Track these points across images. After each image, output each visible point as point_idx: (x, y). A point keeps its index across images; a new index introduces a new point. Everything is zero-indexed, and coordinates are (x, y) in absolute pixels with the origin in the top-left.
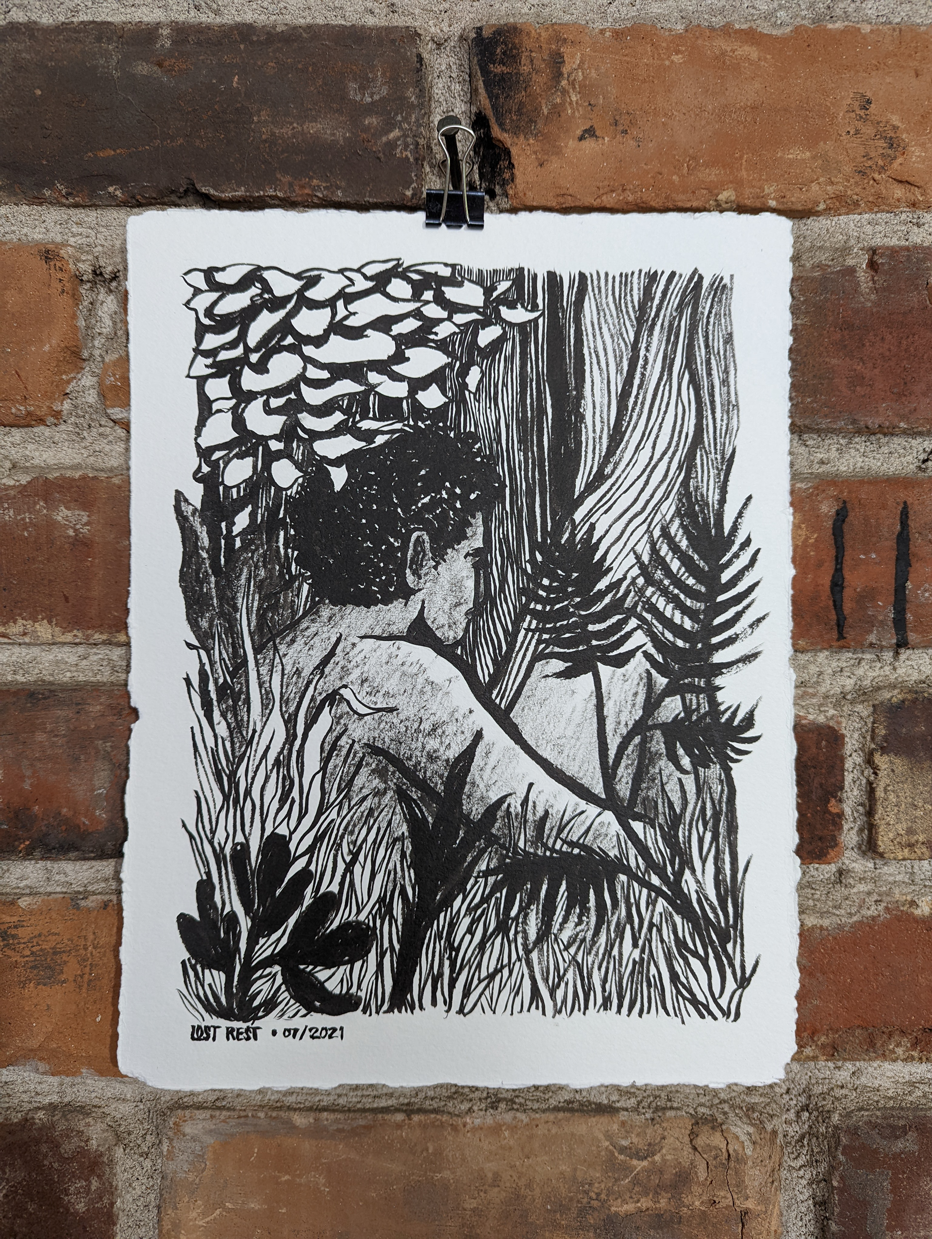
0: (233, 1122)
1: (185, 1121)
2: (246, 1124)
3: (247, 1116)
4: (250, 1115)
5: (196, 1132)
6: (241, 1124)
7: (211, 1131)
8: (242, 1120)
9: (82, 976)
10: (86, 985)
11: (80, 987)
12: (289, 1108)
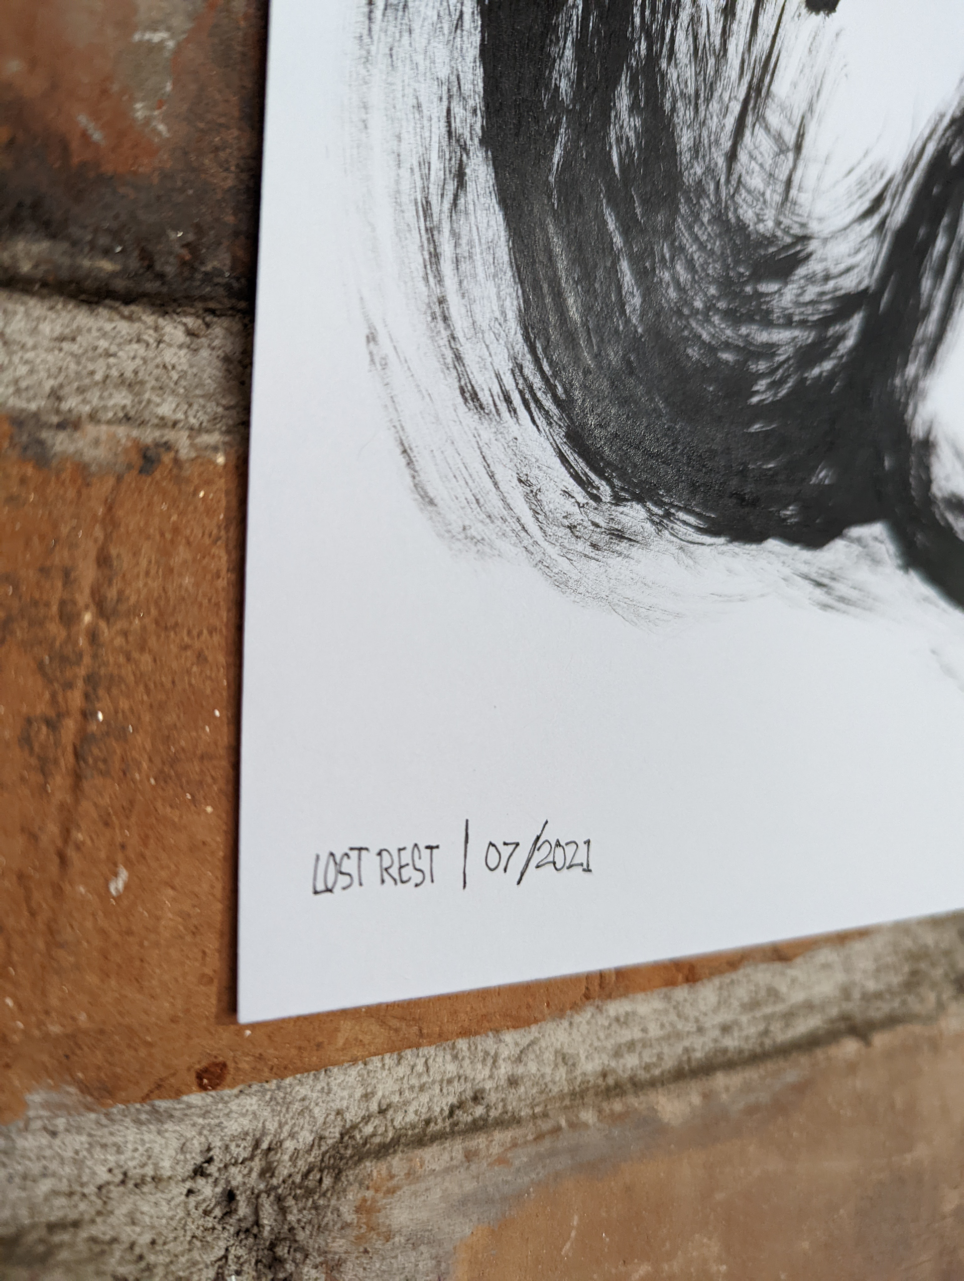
0: (521, 1157)
1: (392, 1191)
2: (553, 1153)
3: (557, 1129)
4: (563, 1123)
5: (424, 1215)
6: (540, 1157)
7: (464, 1201)
8: (547, 1143)
9: (52, 725)
10: (67, 760)
11: (45, 767)
12: (637, 1085)
